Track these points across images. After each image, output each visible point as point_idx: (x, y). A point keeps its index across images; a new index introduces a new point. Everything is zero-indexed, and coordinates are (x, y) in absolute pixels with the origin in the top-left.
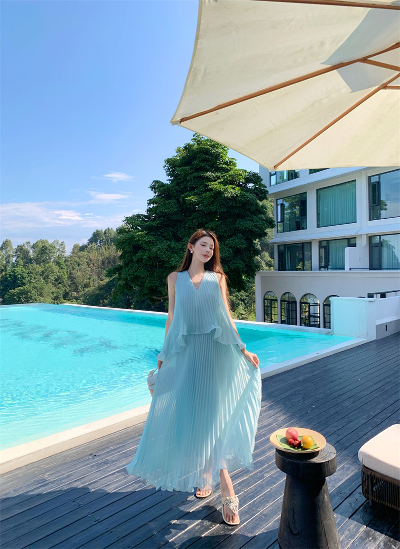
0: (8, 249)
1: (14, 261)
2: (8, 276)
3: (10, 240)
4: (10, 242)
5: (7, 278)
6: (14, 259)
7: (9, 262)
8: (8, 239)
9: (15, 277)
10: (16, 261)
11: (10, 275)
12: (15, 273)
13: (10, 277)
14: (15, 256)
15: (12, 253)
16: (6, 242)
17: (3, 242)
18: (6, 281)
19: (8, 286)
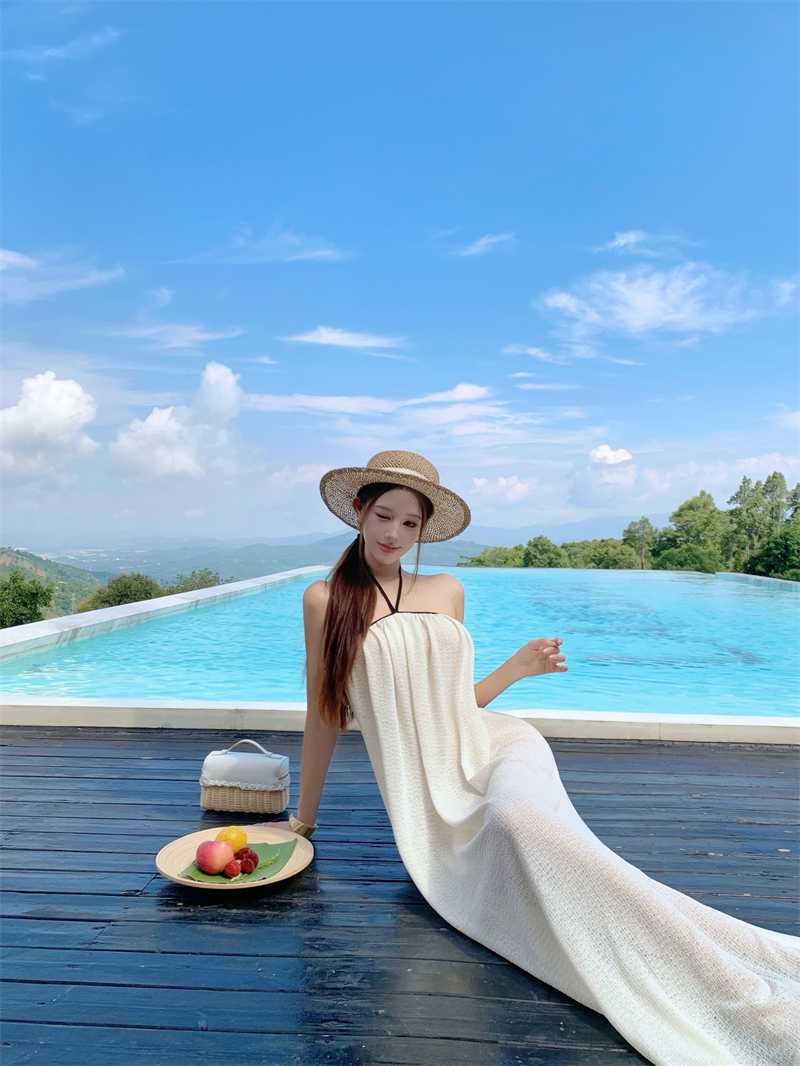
0: (778, 491)
1: (788, 517)
2: (772, 545)
3: (783, 473)
4: (781, 477)
5: (770, 549)
6: (788, 513)
7: (777, 518)
8: (778, 471)
9: (787, 547)
10: (792, 516)
11: (777, 543)
12: (787, 540)
13: (777, 549)
14: (792, 505)
15: (784, 500)
16: (774, 477)
17: (769, 477)
18: (768, 556)
19: (772, 567)
